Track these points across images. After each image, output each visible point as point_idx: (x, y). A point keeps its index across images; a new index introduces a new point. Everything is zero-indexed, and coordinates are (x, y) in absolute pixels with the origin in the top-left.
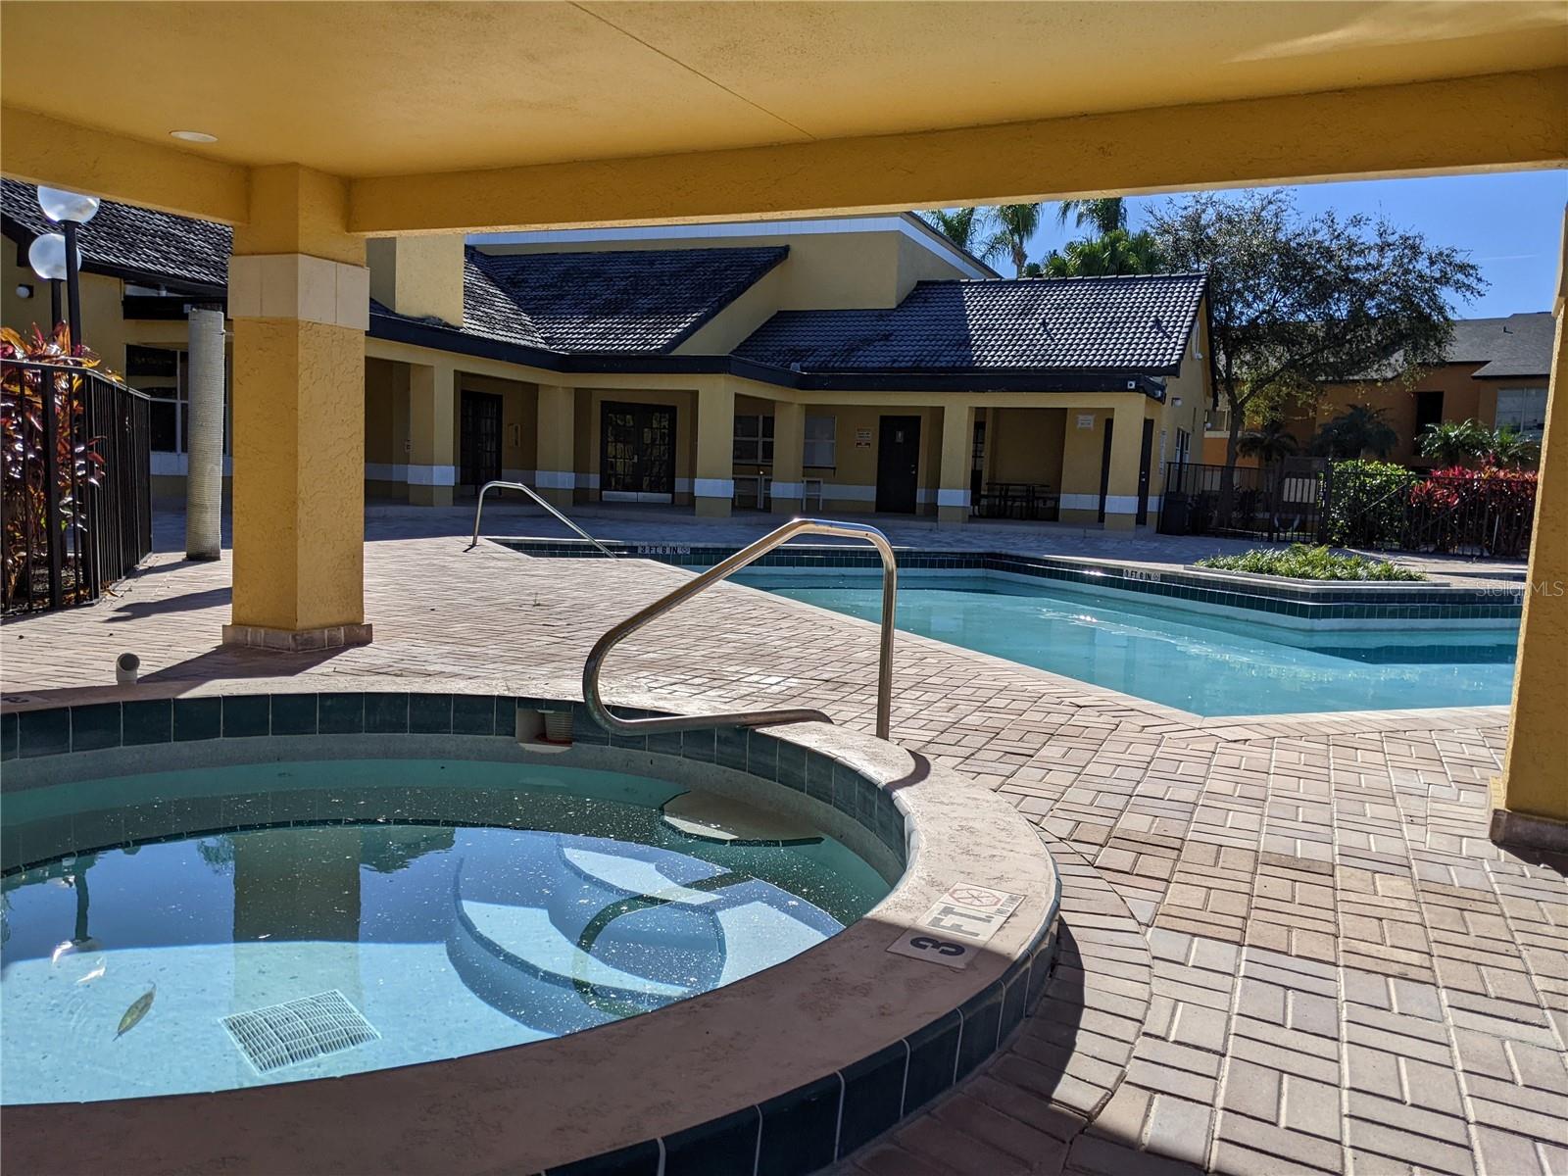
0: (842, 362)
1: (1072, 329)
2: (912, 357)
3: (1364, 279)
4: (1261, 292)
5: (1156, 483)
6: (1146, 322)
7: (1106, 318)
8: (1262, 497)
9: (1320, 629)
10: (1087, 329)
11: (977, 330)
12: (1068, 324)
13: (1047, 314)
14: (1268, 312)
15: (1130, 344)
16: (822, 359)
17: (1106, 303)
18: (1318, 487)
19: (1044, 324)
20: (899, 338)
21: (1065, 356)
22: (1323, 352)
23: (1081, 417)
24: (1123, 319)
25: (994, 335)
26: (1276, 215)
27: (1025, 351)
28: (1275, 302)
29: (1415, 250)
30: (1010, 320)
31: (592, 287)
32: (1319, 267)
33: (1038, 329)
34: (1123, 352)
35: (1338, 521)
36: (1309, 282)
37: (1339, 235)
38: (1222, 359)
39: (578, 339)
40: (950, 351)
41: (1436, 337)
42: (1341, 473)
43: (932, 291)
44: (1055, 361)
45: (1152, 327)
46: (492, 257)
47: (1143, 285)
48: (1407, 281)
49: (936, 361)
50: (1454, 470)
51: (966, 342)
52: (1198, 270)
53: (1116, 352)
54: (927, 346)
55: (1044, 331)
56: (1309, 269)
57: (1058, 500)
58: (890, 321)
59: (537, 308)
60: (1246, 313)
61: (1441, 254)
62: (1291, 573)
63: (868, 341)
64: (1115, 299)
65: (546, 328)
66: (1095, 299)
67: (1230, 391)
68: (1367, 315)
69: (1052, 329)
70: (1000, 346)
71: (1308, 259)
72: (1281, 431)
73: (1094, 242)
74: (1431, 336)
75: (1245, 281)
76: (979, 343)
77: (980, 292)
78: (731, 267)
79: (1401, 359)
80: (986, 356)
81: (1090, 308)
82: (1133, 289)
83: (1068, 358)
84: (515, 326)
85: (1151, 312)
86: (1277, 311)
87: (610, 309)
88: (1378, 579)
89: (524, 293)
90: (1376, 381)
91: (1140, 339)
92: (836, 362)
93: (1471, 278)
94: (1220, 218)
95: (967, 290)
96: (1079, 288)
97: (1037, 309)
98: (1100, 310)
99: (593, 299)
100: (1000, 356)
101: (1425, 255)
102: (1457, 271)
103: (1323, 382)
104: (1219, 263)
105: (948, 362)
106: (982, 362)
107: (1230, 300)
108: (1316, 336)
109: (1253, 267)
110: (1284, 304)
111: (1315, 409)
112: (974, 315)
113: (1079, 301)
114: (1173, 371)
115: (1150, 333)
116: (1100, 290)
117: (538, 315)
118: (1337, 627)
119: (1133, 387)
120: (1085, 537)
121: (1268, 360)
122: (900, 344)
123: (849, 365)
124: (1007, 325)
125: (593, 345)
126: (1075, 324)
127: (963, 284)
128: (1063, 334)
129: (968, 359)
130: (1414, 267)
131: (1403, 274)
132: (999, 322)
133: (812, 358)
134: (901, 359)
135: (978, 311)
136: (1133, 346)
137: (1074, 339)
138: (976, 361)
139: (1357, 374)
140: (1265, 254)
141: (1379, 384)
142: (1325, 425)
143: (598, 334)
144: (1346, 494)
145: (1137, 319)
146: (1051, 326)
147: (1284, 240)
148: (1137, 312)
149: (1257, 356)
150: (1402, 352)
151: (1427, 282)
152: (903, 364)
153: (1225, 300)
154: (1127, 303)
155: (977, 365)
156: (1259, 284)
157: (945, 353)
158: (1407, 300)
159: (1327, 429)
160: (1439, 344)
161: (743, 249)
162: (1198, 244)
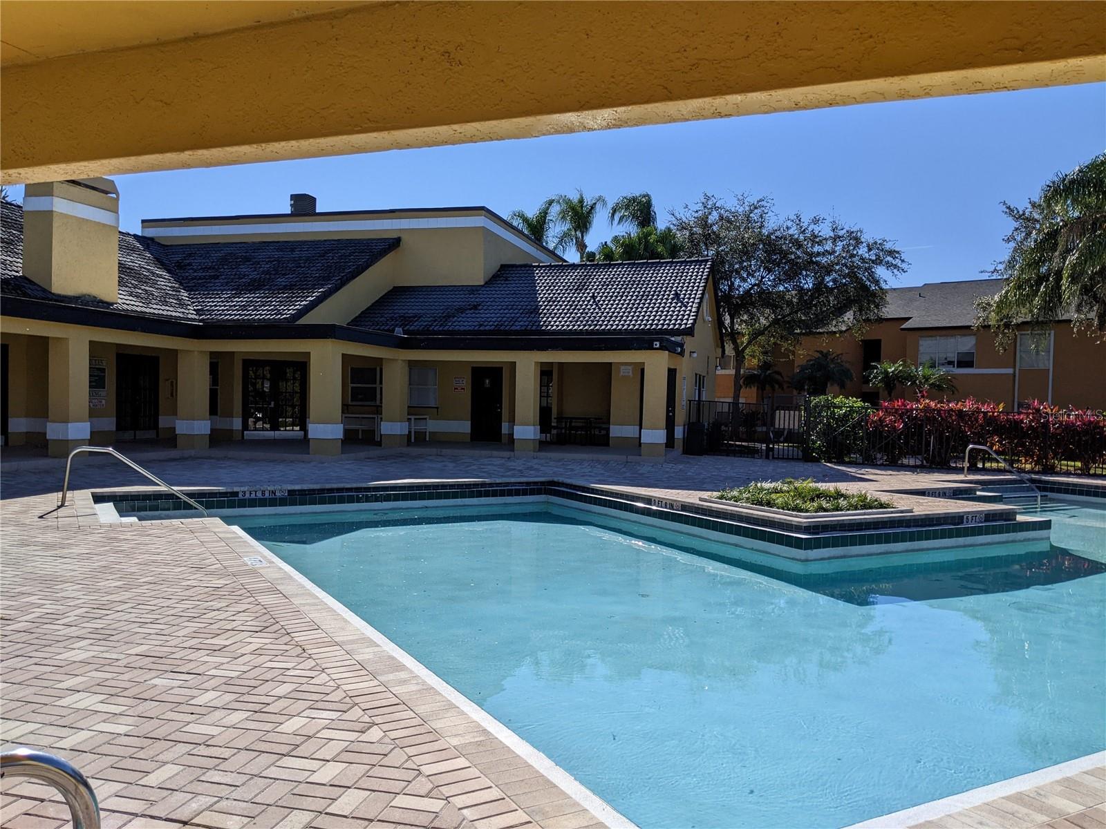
0: (440, 326)
1: (614, 301)
2: (494, 322)
3: (823, 261)
4: (752, 271)
5: (681, 416)
6: (669, 295)
7: (639, 292)
8: (760, 416)
9: (812, 558)
10: (625, 300)
11: (544, 302)
12: (612, 297)
13: (596, 289)
14: (758, 285)
15: (657, 312)
16: (426, 323)
17: (639, 281)
18: (800, 416)
19: (593, 297)
20: (485, 308)
21: (609, 321)
22: (797, 314)
23: (622, 368)
24: (652, 293)
25: (556, 306)
26: (761, 216)
27: (579, 317)
28: (763, 278)
29: (858, 241)
30: (569, 294)
31: (244, 269)
32: (792, 253)
33: (589, 301)
34: (652, 318)
35: (816, 442)
36: (785, 263)
37: (804, 230)
38: (727, 320)
39: (223, 310)
40: (523, 318)
41: (875, 301)
42: (816, 406)
43: (511, 272)
44: (601, 325)
45: (673, 299)
46: (167, 246)
47: (666, 267)
48: (853, 262)
49: (513, 325)
50: (898, 402)
51: (535, 310)
52: (707, 256)
53: (646, 318)
54: (506, 314)
55: (593, 302)
56: (784, 254)
57: (608, 430)
58: (479, 294)
59: (195, 286)
60: (742, 286)
61: (876, 243)
62: (785, 507)
63: (461, 310)
64: (646, 278)
65: (199, 302)
66: (631, 278)
67: (735, 342)
68: (826, 287)
69: (599, 301)
70: (561, 314)
71: (784, 247)
72: (771, 369)
73: (632, 236)
74: (871, 301)
75: (741, 263)
76: (545, 311)
77: (547, 273)
78: (354, 253)
79: (852, 318)
80: (550, 322)
81: (628, 285)
82: (659, 270)
83: (611, 322)
84: (171, 300)
85: (672, 287)
86: (764, 284)
87: (254, 286)
88: (856, 509)
89: (187, 274)
90: (835, 333)
91: (664, 308)
92: (436, 326)
93: (897, 260)
94: (721, 218)
95: (537, 272)
96: (620, 269)
97: (589, 286)
98: (635, 286)
99: (242, 278)
100: (560, 322)
101: (864, 244)
102: (887, 255)
103: (798, 334)
104: (722, 251)
105: (522, 326)
106: (547, 326)
107: (731, 277)
108: (791, 301)
109: (746, 253)
110: (769, 279)
111: (794, 353)
112: (542, 290)
113: (619, 279)
114: (689, 332)
115: (671, 303)
116: (635, 271)
117: (195, 291)
118: (826, 556)
119: (658, 346)
120: (627, 462)
121: (759, 319)
122: (486, 312)
123: (446, 328)
124: (566, 298)
125: (235, 315)
126: (616, 297)
127: (535, 266)
128: (607, 305)
129: (537, 324)
130: (857, 253)
131: (850, 257)
132: (561, 295)
133: (417, 322)
134: (486, 323)
135: (545, 287)
136: (659, 313)
137: (616, 309)
138: (543, 326)
139: (821, 328)
140: (754, 244)
141: (838, 335)
142: (802, 366)
143: (240, 306)
144: (821, 422)
145: (662, 293)
146: (598, 298)
147: (767, 233)
148: (662, 288)
149: (752, 316)
150: (852, 312)
151: (867, 263)
152: (487, 328)
153: (727, 276)
154: (654, 281)
155: (543, 328)
156: (751, 265)
157: (520, 319)
158: (853, 275)
159: (803, 368)
160: (877, 306)
161: (365, 240)
162: (707, 237)
